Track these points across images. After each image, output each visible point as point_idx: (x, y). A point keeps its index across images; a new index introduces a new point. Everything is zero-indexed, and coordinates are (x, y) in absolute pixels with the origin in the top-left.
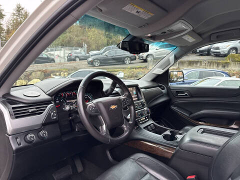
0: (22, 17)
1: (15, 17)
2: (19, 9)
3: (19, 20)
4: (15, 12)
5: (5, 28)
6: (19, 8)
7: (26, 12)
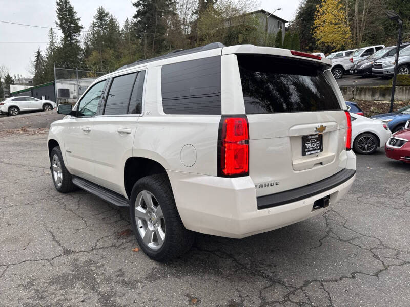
0: (105, 28)
1: (96, 28)
2: (102, 15)
3: (102, 32)
4: (95, 21)
5: (83, 46)
6: (102, 13)
7: (112, 19)
